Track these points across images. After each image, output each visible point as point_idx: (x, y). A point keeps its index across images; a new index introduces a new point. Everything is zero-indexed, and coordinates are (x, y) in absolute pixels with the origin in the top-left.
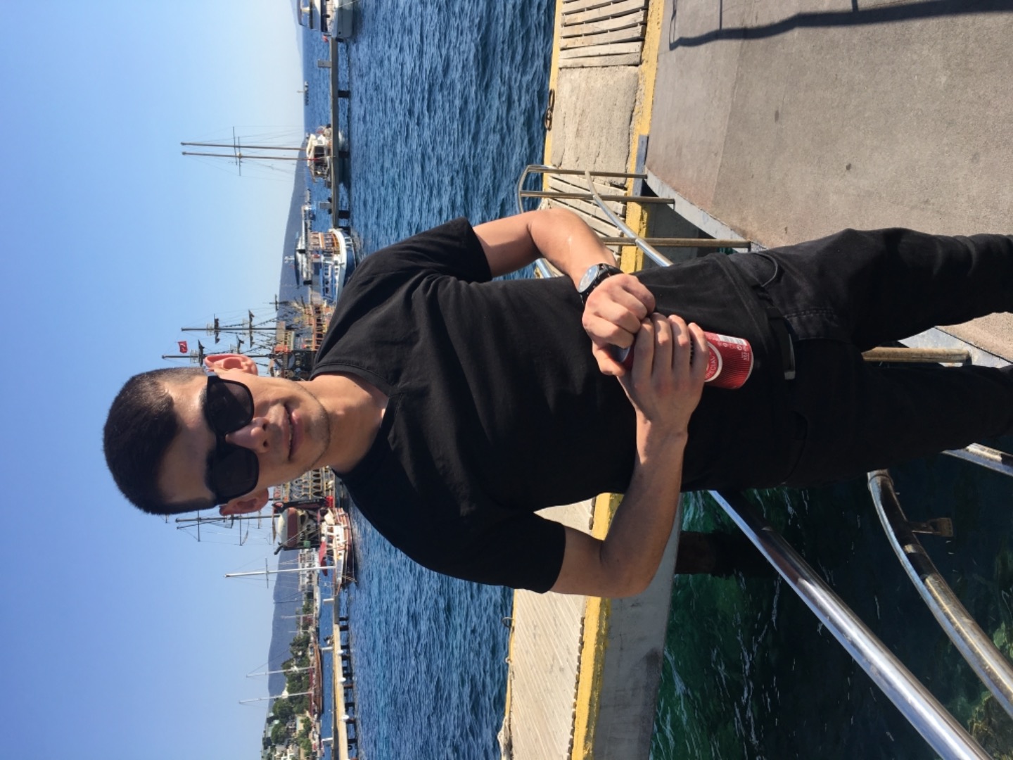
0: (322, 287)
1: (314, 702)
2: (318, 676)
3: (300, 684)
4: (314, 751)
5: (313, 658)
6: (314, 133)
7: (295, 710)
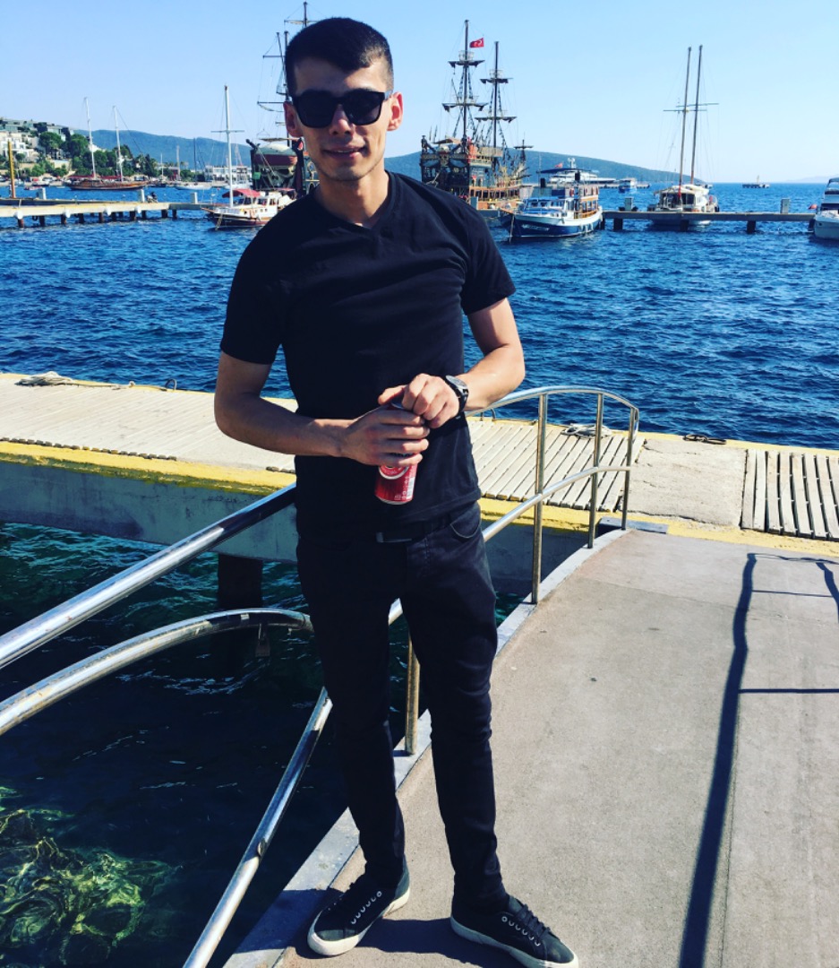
0: (537, 199)
1: (85, 181)
2: (113, 185)
3: (105, 164)
4: (31, 178)
5: (132, 180)
6: (709, 193)
7: (77, 159)
